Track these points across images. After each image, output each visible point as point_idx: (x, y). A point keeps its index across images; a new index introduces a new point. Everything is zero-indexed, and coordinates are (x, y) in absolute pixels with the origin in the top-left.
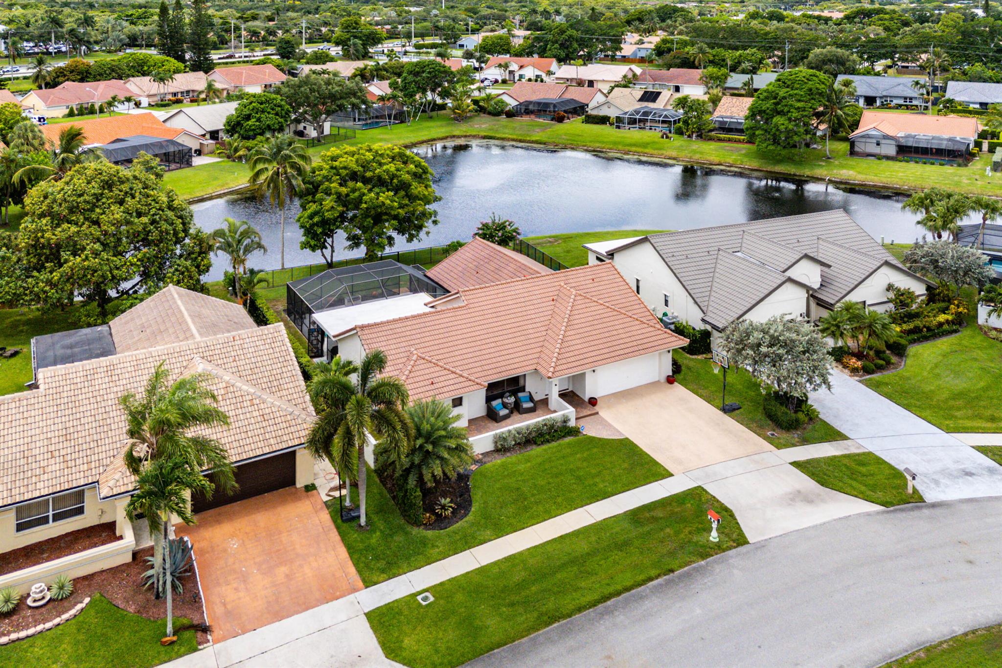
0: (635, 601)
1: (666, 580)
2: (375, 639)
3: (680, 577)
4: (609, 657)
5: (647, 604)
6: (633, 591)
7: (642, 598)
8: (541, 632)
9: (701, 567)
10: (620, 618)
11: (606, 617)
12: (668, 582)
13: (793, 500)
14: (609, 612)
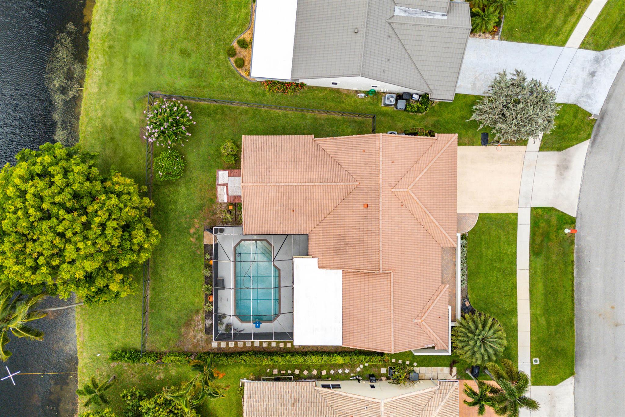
0: (580, 287)
1: (576, 268)
2: (545, 386)
3: (578, 261)
4: (600, 315)
5: (585, 284)
6: (575, 284)
7: (580, 284)
8: (575, 330)
9: (578, 249)
10: (585, 298)
11: (582, 303)
12: (578, 267)
13: (561, 174)
14: (580, 300)
